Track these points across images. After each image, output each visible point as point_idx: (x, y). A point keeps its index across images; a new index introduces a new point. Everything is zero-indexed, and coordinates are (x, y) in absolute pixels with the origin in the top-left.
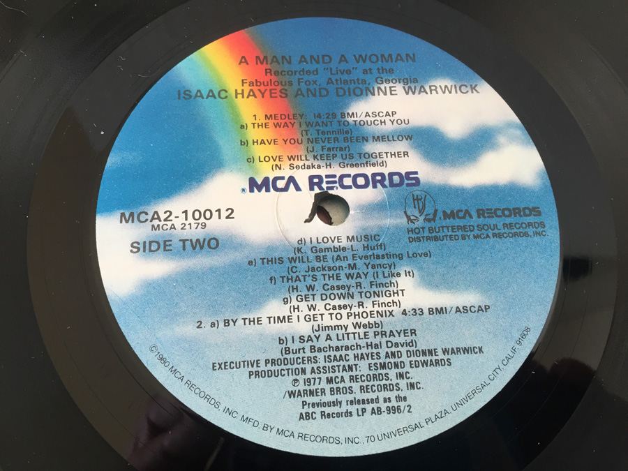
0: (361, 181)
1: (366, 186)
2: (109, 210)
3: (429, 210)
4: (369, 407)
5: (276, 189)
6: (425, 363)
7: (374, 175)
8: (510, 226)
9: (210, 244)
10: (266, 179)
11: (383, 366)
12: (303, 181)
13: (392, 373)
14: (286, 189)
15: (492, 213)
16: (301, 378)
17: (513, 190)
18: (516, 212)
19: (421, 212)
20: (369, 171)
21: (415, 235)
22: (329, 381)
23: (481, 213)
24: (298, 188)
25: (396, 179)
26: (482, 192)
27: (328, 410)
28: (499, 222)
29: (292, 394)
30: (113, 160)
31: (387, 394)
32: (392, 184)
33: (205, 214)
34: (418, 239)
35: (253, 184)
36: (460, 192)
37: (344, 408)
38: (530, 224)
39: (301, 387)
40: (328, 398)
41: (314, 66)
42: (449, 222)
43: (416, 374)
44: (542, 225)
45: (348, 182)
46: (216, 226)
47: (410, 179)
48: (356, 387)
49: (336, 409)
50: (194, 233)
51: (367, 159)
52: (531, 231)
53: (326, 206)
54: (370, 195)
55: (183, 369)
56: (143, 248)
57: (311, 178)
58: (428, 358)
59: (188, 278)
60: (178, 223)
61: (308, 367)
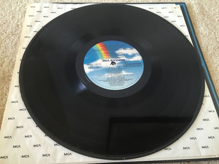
0: (117, 60)
1: (118, 61)
2: (85, 64)
3: (126, 64)
4: (118, 85)
5: (106, 61)
6: (125, 81)
7: (119, 60)
8: (137, 65)
9: (98, 67)
10: (105, 60)
11: (120, 81)
12: (110, 60)
13: (121, 82)
14: (107, 61)
15: (135, 64)
16: (110, 82)
17: (138, 61)
18: (138, 64)
19: (125, 64)
20: (118, 59)
21: (124, 66)
22: (113, 82)
23: (133, 64)
24: (109, 61)
25: (122, 60)
26: (133, 61)
27: (113, 85)
28: (136, 65)
29: (109, 84)
30: (85, 58)
31: (121, 84)
32: (121, 60)
33: (98, 64)
34: (125, 67)
35: (103, 61)
36: (131, 61)
37: (115, 85)
38: (140, 65)
39: (110, 83)
40: (113, 84)
41: (111, 47)
42: (129, 65)
43: (124, 82)
44: (141, 65)
45: (116, 60)
46: (98, 65)
47: (124, 60)
48: (117, 83)
49: (114, 85)
50: (96, 66)
51: (118, 58)
52: (140, 66)
53: (113, 63)
54: (118, 62)
55: (95, 81)
56: (90, 68)
57: (111, 60)
58: (126, 80)
59: (95, 71)
60: (94, 65)
61: (111, 81)
